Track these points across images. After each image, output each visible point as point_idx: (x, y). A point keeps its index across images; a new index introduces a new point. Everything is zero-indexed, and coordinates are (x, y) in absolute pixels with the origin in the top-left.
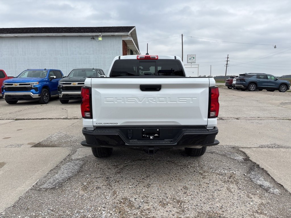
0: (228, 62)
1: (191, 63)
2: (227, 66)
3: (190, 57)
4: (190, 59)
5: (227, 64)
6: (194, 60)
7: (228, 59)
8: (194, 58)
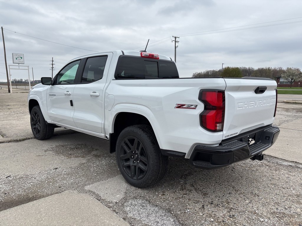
0: (53, 65)
1: (19, 64)
2: (52, 70)
3: (17, 57)
4: (16, 59)
5: (52, 68)
6: (22, 60)
7: (53, 62)
8: (22, 58)
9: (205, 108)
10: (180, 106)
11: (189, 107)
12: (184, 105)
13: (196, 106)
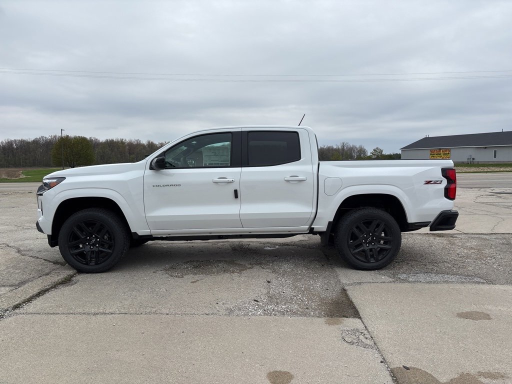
9: (448, 182)
10: (428, 183)
11: (436, 183)
12: (432, 181)
13: (441, 181)
